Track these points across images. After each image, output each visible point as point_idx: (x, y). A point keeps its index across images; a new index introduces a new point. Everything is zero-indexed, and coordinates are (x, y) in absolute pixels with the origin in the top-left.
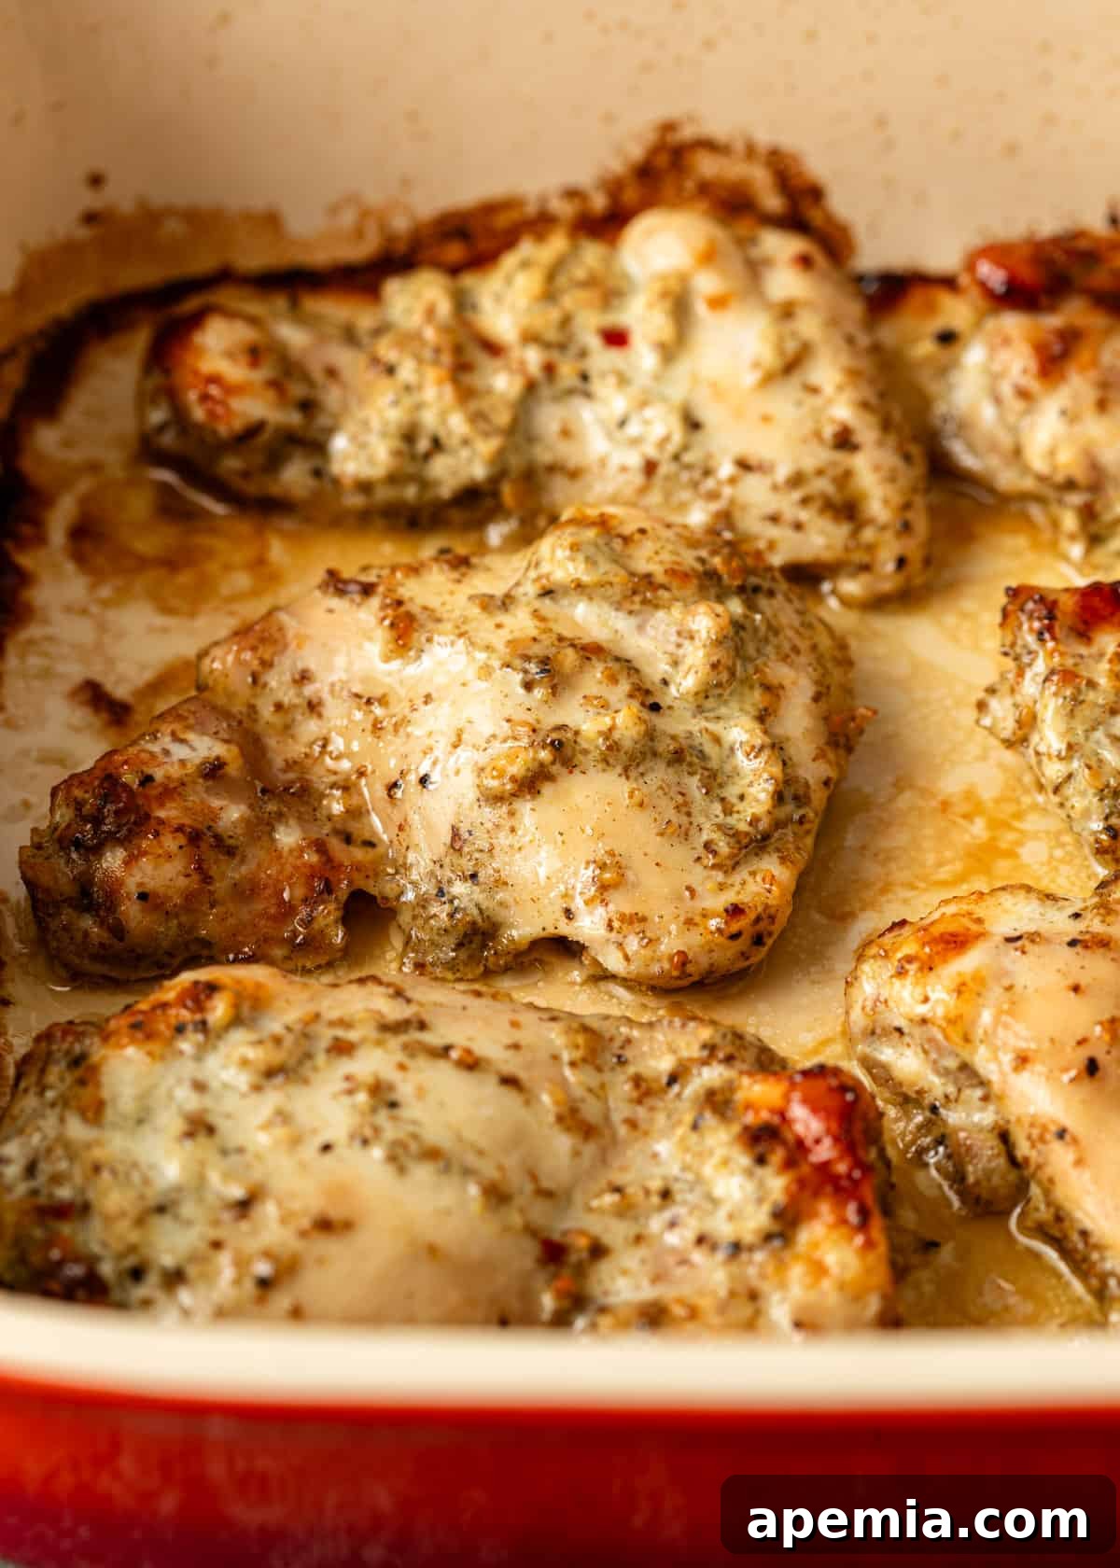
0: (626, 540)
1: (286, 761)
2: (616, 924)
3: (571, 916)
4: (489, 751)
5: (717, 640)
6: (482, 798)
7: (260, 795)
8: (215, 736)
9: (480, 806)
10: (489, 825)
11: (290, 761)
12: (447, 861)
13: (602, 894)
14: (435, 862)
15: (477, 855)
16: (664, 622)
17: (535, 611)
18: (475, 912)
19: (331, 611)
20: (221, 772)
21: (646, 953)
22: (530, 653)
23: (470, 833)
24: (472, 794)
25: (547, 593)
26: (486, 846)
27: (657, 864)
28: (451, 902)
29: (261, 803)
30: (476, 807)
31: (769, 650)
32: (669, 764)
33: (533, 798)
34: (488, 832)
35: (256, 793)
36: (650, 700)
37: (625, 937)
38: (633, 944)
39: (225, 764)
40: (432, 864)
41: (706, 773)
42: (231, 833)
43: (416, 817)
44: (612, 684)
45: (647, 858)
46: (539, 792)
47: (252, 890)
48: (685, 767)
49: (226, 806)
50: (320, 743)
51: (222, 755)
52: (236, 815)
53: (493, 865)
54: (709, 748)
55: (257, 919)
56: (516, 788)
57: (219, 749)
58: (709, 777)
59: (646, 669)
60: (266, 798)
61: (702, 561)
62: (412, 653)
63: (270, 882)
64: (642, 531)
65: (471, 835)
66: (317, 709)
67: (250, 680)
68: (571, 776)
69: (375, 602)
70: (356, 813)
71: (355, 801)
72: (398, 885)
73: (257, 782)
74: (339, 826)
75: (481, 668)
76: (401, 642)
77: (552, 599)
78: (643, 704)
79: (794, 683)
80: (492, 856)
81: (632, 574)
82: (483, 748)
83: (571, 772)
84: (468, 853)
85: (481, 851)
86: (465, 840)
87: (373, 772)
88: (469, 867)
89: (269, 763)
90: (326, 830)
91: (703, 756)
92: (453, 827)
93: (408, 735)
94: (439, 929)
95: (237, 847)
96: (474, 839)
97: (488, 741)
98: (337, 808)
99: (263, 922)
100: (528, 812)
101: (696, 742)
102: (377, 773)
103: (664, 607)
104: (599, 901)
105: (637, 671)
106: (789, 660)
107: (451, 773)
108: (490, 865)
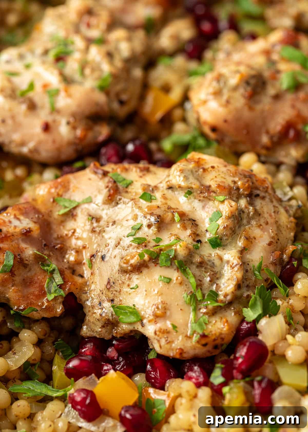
0: (205, 170)
1: (58, 235)
2: (158, 333)
3: (143, 325)
4: (128, 251)
5: (228, 216)
6: (120, 270)
7: (43, 246)
8: (31, 220)
9: (119, 273)
10: (120, 282)
11: (59, 236)
12: (104, 292)
13: (155, 319)
14: (101, 291)
15: (115, 292)
16: (212, 207)
17: (164, 194)
18: (110, 315)
19: (90, 179)
20: (30, 234)
21: (168, 346)
22: (155, 213)
23: (114, 283)
24: (117, 268)
25: (170, 188)
26: (118, 290)
27: (181, 310)
28: (102, 309)
29: (43, 250)
30: (118, 273)
31: (253, 223)
32: (198, 267)
33: (139, 274)
34: (120, 284)
35: (42, 245)
36: (197, 239)
37: (161, 338)
38: (163, 342)
39: (32, 231)
40: (100, 291)
41: (212, 273)
42: (27, 259)
43: (97, 271)
44: (184, 230)
45: (178, 306)
46: (141, 272)
47: (30, 283)
48: (203, 269)
49: (28, 247)
50: (72, 231)
51: (31, 228)
52: (31, 252)
53: (120, 298)
54: (217, 262)
55: (29, 295)
56: (132, 269)
57: (32, 225)
58: (213, 275)
59: (201, 225)
60: (45, 248)
61: (235, 182)
62: (113, 203)
63: (38, 281)
64: (213, 167)
65: (114, 284)
66: (75, 217)
67: (52, 200)
68: (155, 267)
69: (107, 179)
70: (79, 263)
71: (80, 258)
72: (87, 296)
73: (43, 241)
74: (71, 266)
75: (135, 215)
76: (110, 198)
77: (172, 190)
78: (194, 240)
79: (261, 237)
80: (120, 294)
81: (202, 185)
82: (126, 249)
83: (156, 266)
84: (112, 291)
85: (116, 291)
86: (111, 285)
87: (88, 248)
88: (111, 296)
89: (51, 234)
90: (66, 266)
91: (213, 265)
92: (109, 279)
93: (103, 237)
94: (96, 319)
95: (28, 265)
96: (115, 286)
97: (128, 247)
98: (72, 259)
99: (31, 297)
100: (136, 279)
101: (212, 259)
102: (89, 249)
103: (212, 200)
104: (154, 322)
105: (197, 225)
106: (261, 227)
107: (113, 257)
108: (119, 297)
